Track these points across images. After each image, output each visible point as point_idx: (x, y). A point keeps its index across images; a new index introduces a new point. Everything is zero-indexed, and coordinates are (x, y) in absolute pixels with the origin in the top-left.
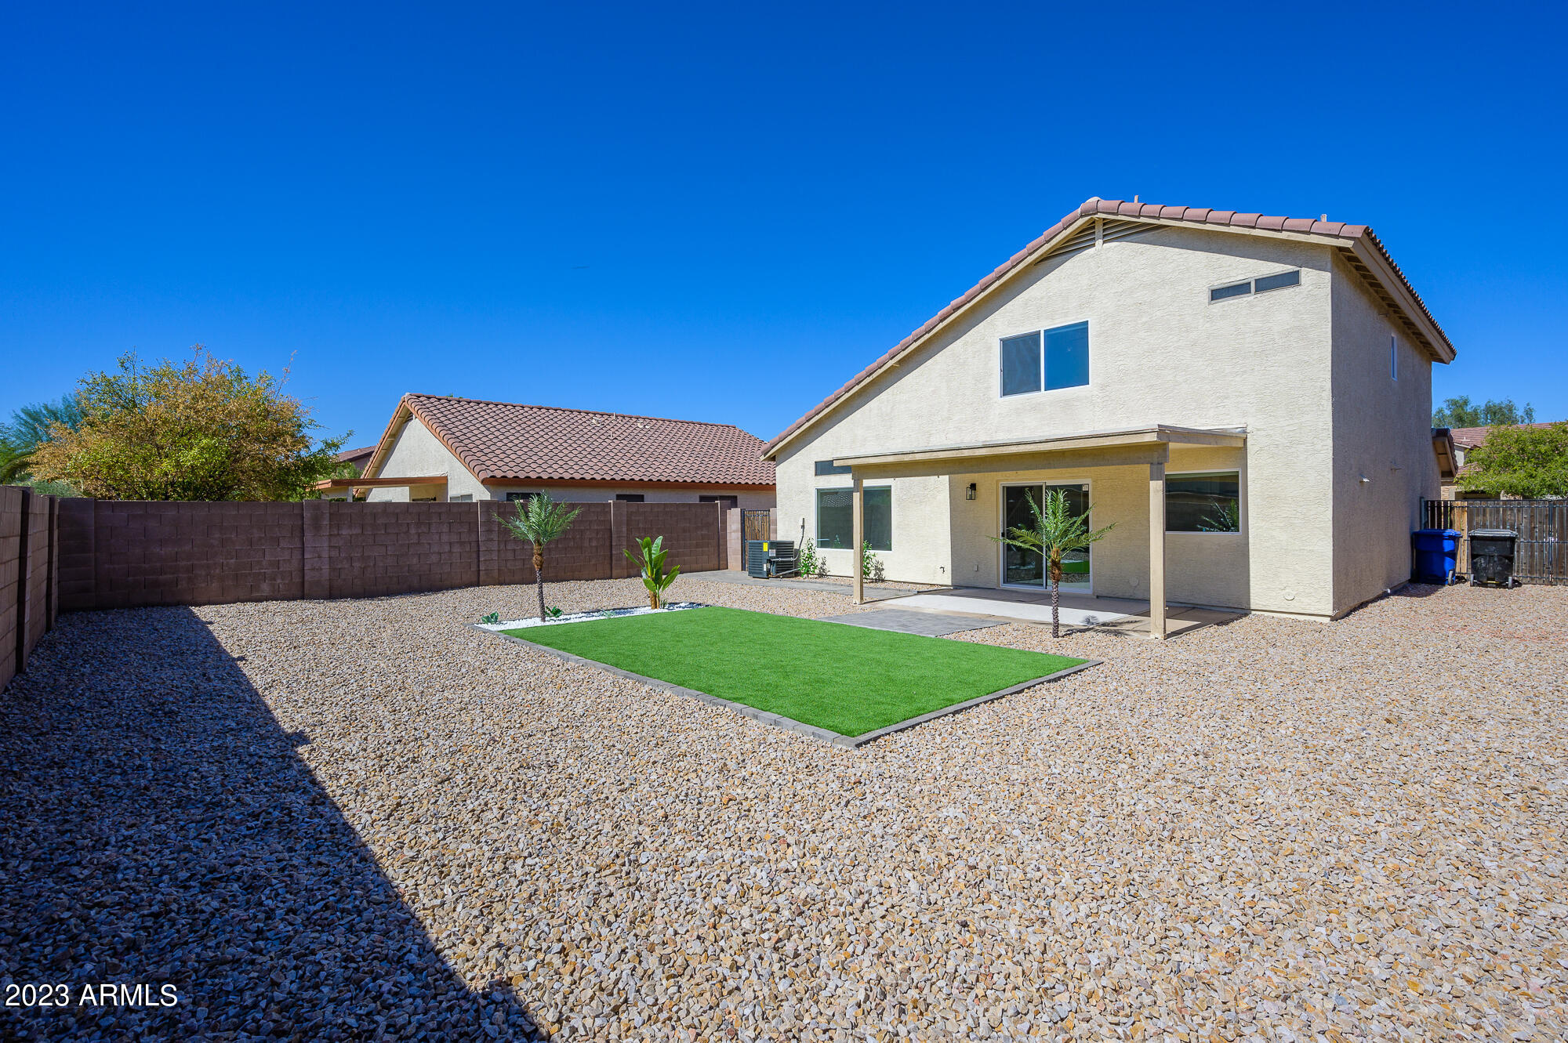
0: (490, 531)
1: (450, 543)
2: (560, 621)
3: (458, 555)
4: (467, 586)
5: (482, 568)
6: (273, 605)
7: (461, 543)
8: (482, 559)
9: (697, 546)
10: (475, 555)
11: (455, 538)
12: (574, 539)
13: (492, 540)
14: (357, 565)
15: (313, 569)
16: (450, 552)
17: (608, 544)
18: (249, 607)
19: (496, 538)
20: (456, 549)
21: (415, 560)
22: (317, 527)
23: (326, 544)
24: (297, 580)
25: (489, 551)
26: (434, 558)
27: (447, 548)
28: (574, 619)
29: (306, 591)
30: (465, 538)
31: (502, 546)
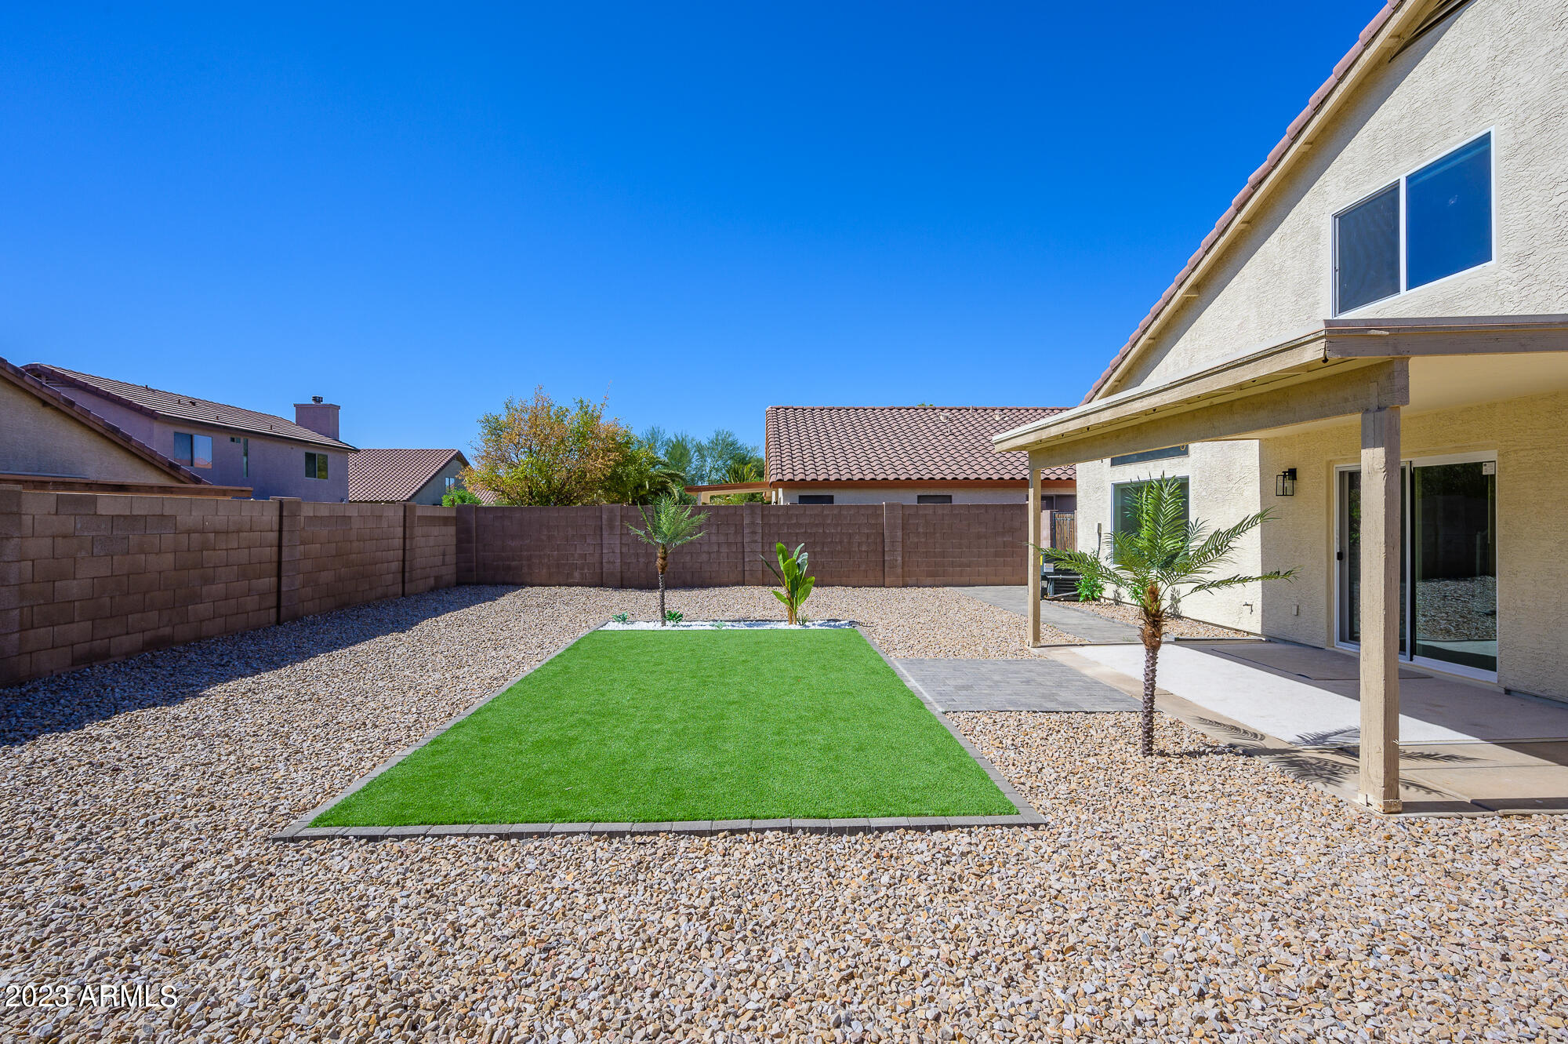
0: (754, 533)
1: (719, 544)
2: (682, 626)
3: (725, 555)
4: (734, 585)
5: (747, 568)
6: (578, 589)
7: (729, 544)
8: (747, 560)
9: (996, 555)
10: (740, 556)
11: (722, 539)
12: (841, 542)
13: (756, 542)
14: (642, 560)
15: (609, 562)
16: (718, 552)
17: (880, 549)
18: (564, 590)
19: (760, 540)
20: (724, 549)
21: (688, 558)
22: (611, 527)
23: (618, 542)
24: (598, 571)
25: (753, 552)
26: (705, 557)
27: (715, 548)
28: (696, 626)
29: (604, 581)
30: (731, 539)
31: (767, 548)
